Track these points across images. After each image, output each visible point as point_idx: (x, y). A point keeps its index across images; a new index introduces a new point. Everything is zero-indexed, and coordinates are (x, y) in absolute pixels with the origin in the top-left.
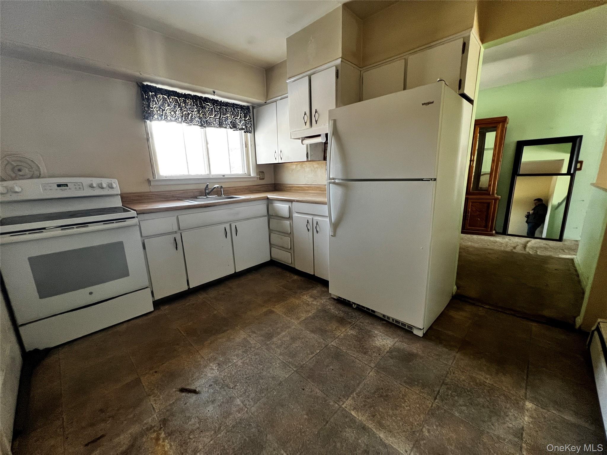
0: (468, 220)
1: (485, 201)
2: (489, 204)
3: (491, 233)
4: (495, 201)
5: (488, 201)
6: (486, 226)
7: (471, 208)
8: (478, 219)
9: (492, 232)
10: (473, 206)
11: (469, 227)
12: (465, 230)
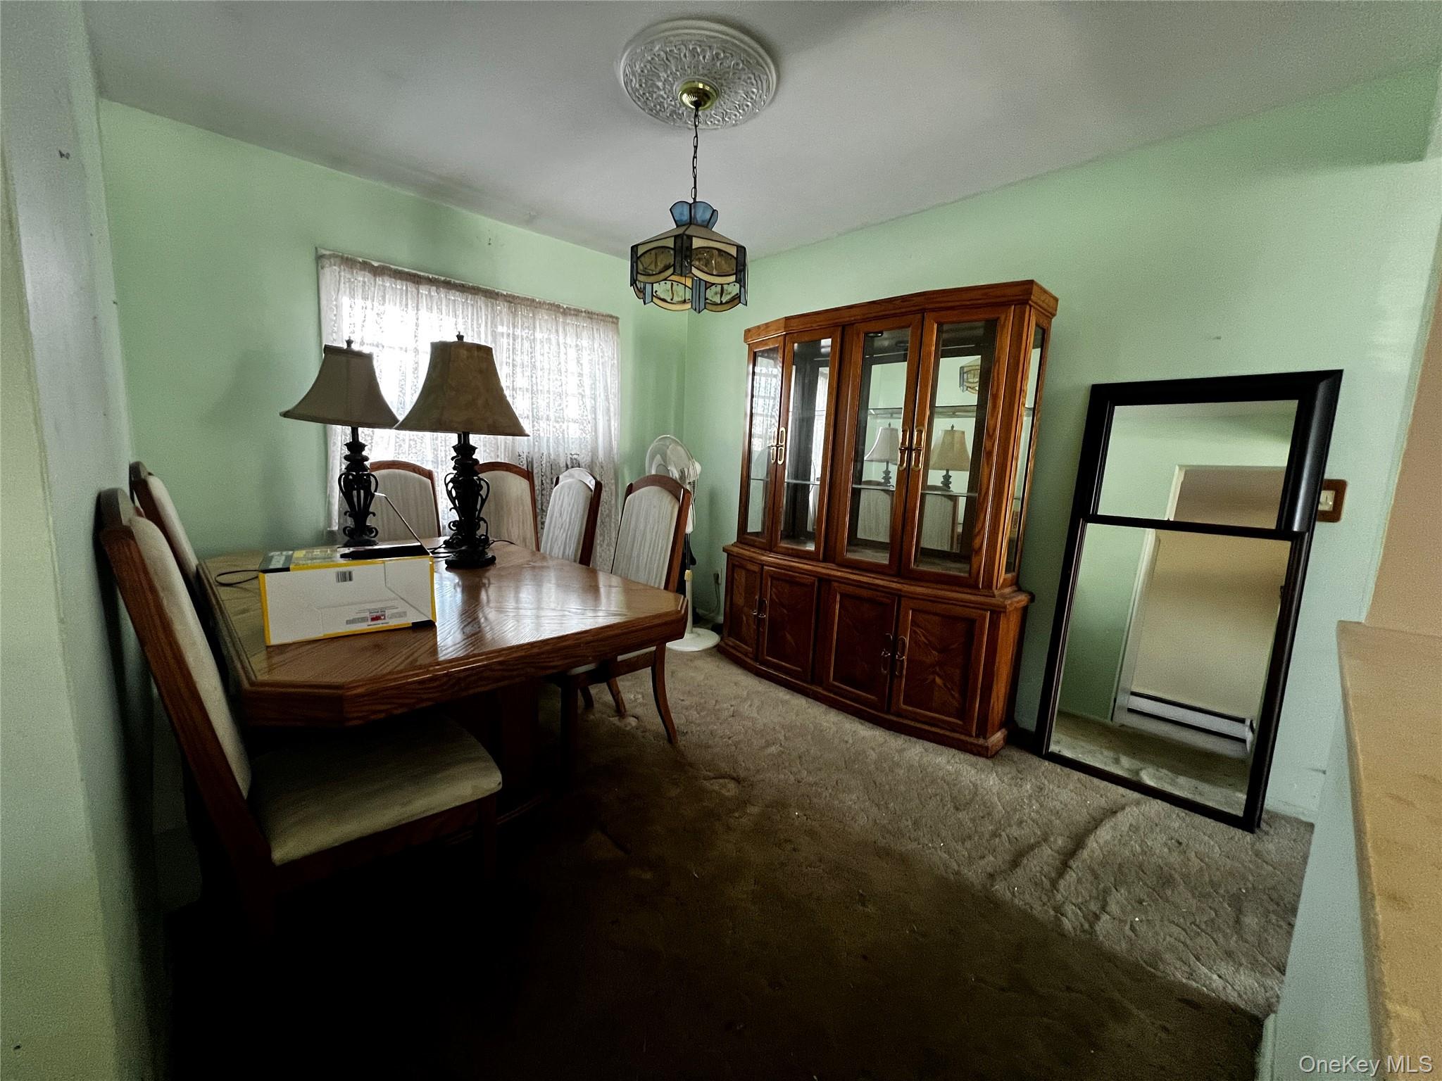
0: (901, 676)
1: (959, 611)
2: (971, 626)
3: (981, 741)
4: (995, 616)
5: (974, 613)
6: (963, 712)
7: (913, 632)
8: (934, 679)
9: (985, 738)
10: (919, 626)
11: (904, 704)
12: (892, 714)
